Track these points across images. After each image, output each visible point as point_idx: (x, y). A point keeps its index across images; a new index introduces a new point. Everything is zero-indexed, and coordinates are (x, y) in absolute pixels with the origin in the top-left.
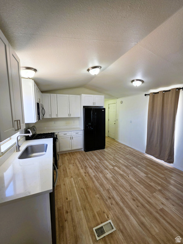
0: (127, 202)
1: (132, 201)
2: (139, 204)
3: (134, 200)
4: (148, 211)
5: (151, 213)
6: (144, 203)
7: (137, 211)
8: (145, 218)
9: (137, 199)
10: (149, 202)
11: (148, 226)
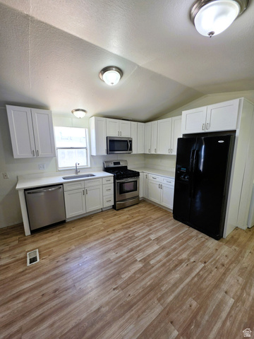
0: (55, 280)
1: (55, 287)
2: (45, 299)
3: (55, 291)
4: (30, 312)
5: (24, 316)
6: (45, 308)
7: (36, 292)
8: (22, 302)
9: (55, 297)
10: (43, 319)
11: (10, 305)
